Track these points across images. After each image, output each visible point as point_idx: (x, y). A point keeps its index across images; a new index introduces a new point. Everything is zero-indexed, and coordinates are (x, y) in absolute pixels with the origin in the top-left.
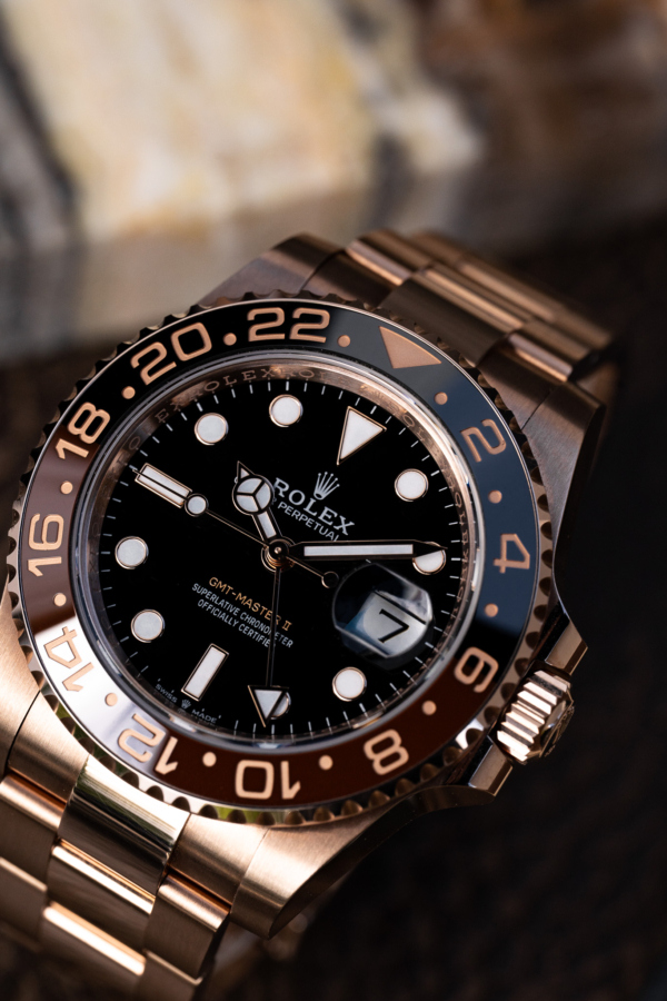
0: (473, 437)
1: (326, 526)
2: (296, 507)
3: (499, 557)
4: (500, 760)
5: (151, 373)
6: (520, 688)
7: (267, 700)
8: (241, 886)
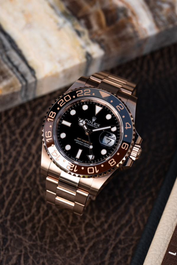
0: (118, 107)
1: (95, 126)
2: (90, 124)
3: (126, 127)
4: (131, 160)
5: (61, 105)
6: (133, 148)
7: (91, 157)
8: (91, 189)
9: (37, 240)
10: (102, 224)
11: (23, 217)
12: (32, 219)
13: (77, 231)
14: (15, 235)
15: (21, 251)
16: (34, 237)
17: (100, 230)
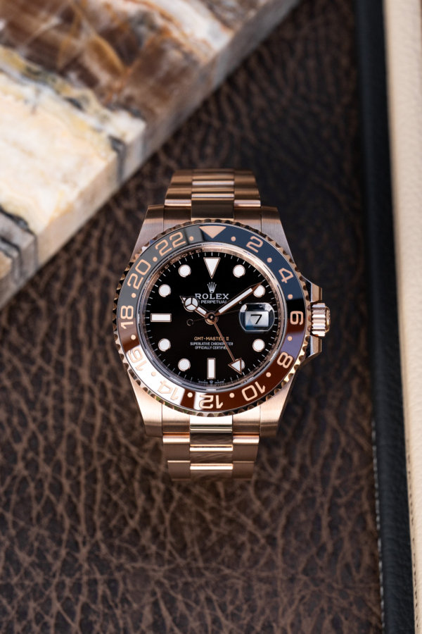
0: (251, 245)
1: (220, 300)
2: (207, 300)
3: (282, 278)
4: (317, 339)
5: (137, 285)
6: (312, 315)
7: (237, 366)
8: (261, 426)
9: (175, 558)
10: (286, 472)
11: (126, 524)
12: (145, 519)
13: (244, 506)
14: (128, 566)
15: (154, 594)
16: (166, 555)
17: (286, 486)
